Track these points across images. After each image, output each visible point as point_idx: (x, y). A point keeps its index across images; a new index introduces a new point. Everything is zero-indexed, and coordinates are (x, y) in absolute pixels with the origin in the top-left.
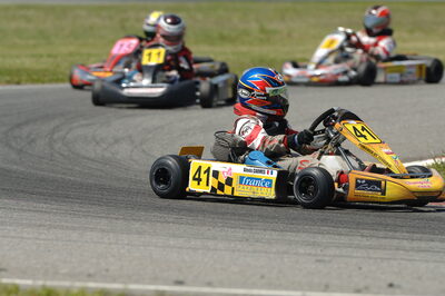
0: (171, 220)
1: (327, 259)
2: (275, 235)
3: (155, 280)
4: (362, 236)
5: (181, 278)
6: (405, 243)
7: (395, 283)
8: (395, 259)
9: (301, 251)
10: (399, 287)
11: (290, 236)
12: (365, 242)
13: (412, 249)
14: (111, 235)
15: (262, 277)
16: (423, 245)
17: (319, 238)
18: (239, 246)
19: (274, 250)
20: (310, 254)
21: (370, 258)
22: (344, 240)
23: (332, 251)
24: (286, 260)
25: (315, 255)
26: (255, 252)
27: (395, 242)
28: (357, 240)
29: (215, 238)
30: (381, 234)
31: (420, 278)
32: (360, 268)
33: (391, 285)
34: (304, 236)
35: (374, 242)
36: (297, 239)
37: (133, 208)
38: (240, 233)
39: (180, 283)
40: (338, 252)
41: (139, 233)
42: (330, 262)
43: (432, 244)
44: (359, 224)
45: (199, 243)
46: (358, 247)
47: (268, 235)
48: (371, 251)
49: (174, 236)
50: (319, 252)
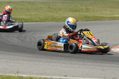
0: (63, 59)
1: (105, 70)
2: (91, 63)
3: (59, 75)
5: (66, 75)
9: (98, 68)
11: (94, 64)
12: (115, 65)
14: (47, 63)
15: (88, 75)
17: (103, 64)
18: (81, 66)
19: (91, 67)
20: (100, 69)
21: (116, 70)
22: (109, 65)
23: (106, 68)
24: (94, 70)
26: (85, 68)
28: (113, 65)
29: (74, 64)
32: (114, 73)
34: (98, 64)
35: (117, 65)
36: (97, 64)
37: (53, 56)
38: (81, 63)
39: (66, 76)
40: (108, 68)
41: (55, 63)
42: (105, 71)
44: (113, 61)
45: (70, 65)
46: (113, 67)
47: (89, 63)
48: (117, 68)
49: (64, 63)
50: (103, 68)
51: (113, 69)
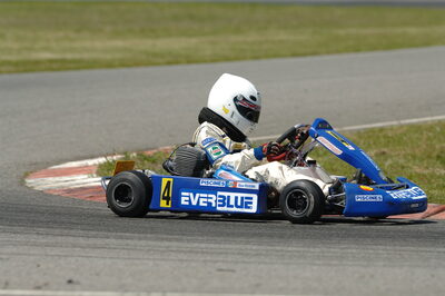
1: (4, 256)
4: (38, 234)
6: (81, 240)
7: (75, 279)
8: (72, 256)
10: (78, 283)
12: (42, 240)
13: (89, 246)
16: (99, 242)
21: (47, 255)
22: (20, 238)
23: (9, 249)
27: (71, 239)
28: (33, 238)
30: (57, 231)
31: (97, 274)
32: (38, 266)
33: (70, 282)
35: (50, 239)
40: (15, 250)
42: (8, 259)
43: (107, 241)
44: (33, 222)
46: (35, 245)
48: (48, 249)
51: (34, 255)
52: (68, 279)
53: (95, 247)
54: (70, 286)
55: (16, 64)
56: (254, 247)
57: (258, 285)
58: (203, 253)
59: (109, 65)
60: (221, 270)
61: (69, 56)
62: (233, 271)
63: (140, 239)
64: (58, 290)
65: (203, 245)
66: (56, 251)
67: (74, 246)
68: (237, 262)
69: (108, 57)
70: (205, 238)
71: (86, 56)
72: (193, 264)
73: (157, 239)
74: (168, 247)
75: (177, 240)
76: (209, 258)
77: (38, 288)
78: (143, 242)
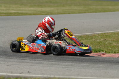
1: (9, 65)
6: (29, 61)
8: (27, 65)
9: (2, 63)
10: (31, 72)
12: (18, 61)
13: (31, 63)
16: (33, 61)
17: (6, 59)
20: (4, 64)
21: (21, 65)
22: (12, 60)
23: (10, 63)
25: (6, 64)
27: (26, 61)
28: (16, 60)
30: (22, 58)
31: (35, 70)
32: (19, 68)
33: (29, 72)
35: (21, 61)
40: (11, 63)
42: (10, 66)
48: (20, 63)
50: (7, 63)
51: (17, 65)
52: (28, 71)
53: (33, 63)
54: (29, 73)
55: (6, 14)
56: (75, 64)
57: (79, 74)
58: (62, 65)
59: (30, 14)
60: (68, 70)
61: (19, 12)
62: (71, 70)
63: (44, 61)
64: (26, 74)
65: (61, 63)
66: (23, 64)
67: (27, 62)
68: (71, 68)
69: (30, 12)
70: (61, 61)
71: (24, 12)
72: (60, 68)
73: (49, 61)
74: (52, 63)
75: (54, 62)
76: (64, 66)
77: (20, 73)
78: (45, 62)
